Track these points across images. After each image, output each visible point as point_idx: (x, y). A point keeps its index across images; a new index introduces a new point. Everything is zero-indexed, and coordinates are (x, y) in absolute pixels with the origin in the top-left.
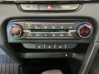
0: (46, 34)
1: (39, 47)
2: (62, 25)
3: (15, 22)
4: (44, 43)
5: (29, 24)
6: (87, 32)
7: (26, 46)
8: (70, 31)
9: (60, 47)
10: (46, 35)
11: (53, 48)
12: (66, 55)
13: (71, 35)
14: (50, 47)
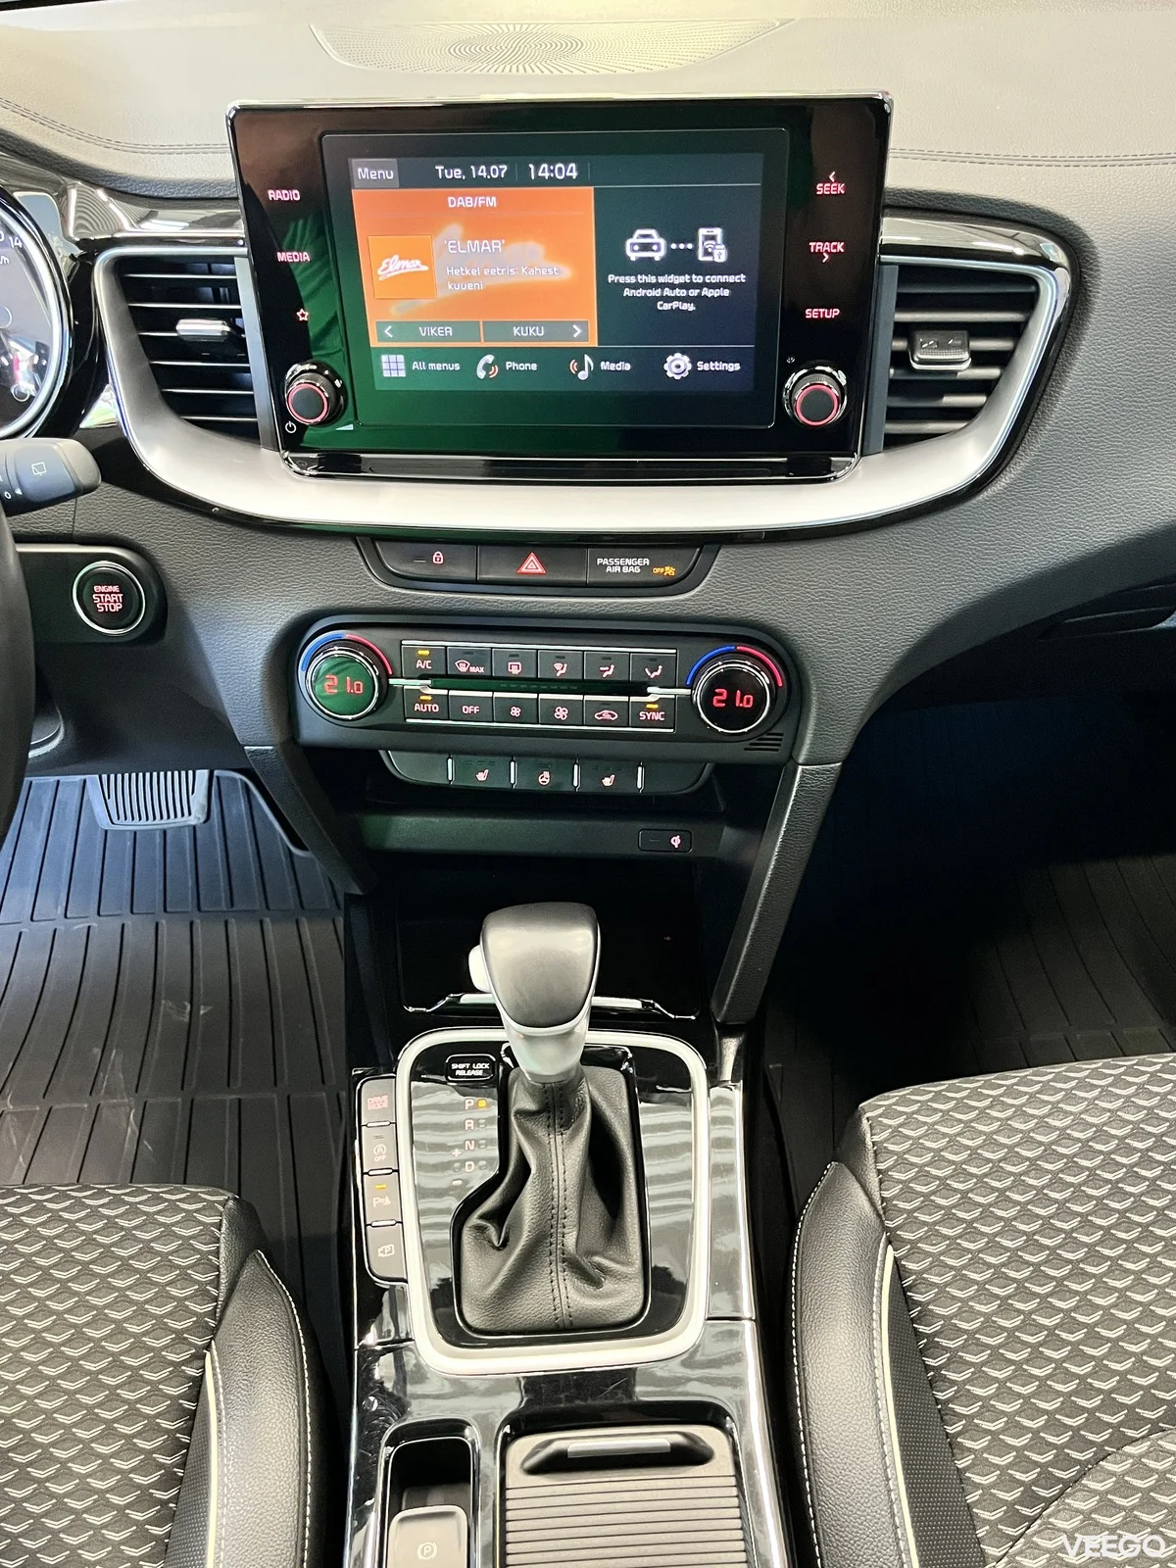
0: (517, 702)
1: (481, 777)
2: (607, 659)
3: (346, 634)
4: (511, 756)
5: (423, 646)
6: (745, 702)
7: (402, 765)
8: (655, 693)
9: (607, 782)
10: (515, 712)
11: (567, 788)
12: (676, 841)
13: (658, 716)
14: (545, 778)
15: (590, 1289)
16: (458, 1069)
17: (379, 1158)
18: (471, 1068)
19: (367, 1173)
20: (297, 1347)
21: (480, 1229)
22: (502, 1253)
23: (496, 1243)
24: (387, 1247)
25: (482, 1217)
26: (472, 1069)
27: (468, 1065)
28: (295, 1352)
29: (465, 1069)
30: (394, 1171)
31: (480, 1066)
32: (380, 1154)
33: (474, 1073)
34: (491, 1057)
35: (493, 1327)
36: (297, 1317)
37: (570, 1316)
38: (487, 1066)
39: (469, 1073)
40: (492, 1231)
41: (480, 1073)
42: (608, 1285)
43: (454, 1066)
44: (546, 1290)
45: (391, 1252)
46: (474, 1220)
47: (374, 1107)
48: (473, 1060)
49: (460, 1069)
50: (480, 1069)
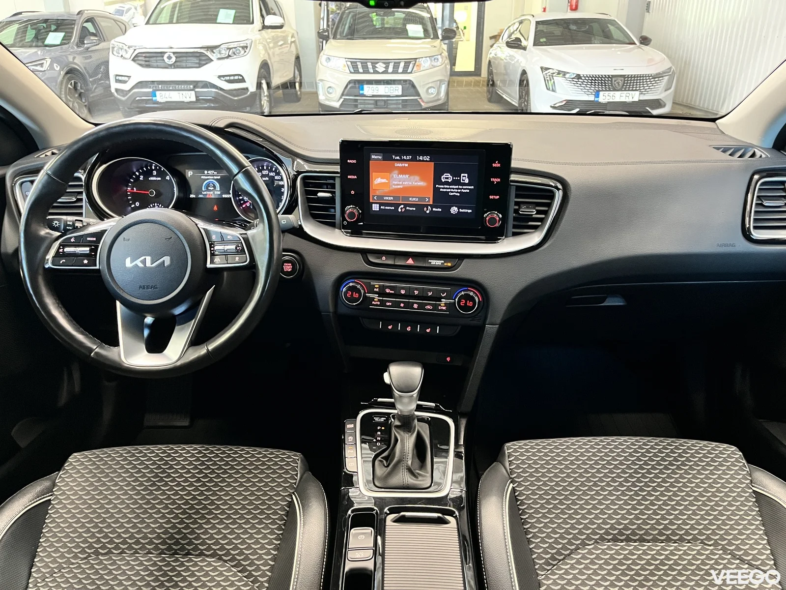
0: (403, 302)
2: (430, 290)
4: (399, 320)
5: (377, 284)
6: (470, 304)
7: (367, 324)
8: (444, 301)
9: (428, 330)
10: (402, 305)
12: (448, 359)
13: (444, 308)
14: (409, 329)
15: (414, 478)
19: (346, 444)
21: (381, 461)
22: (386, 468)
23: (386, 465)
25: (382, 458)
27: (379, 418)
30: (355, 444)
32: (351, 439)
34: (386, 416)
37: (408, 484)
38: (385, 418)
39: (379, 420)
40: (384, 462)
42: (420, 478)
43: (374, 418)
44: (400, 477)
46: (379, 458)
48: (381, 417)
49: (377, 419)
50: (382, 419)
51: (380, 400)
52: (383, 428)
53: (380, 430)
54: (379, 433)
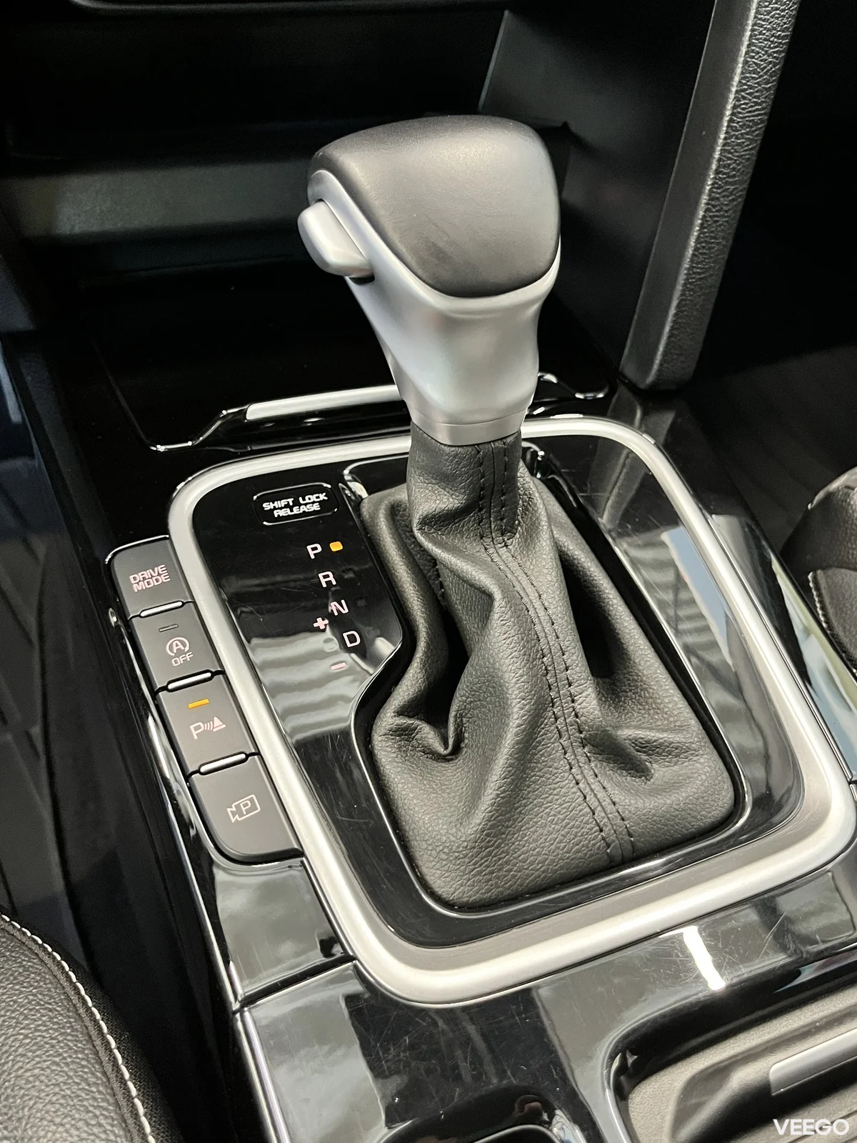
15: (637, 783)
16: (275, 508)
17: (180, 660)
18: (297, 503)
19: (165, 688)
20: (98, 1042)
21: (403, 733)
22: (459, 761)
23: (441, 750)
24: (244, 802)
25: (401, 712)
26: (300, 505)
27: (290, 501)
28: (97, 1053)
29: (287, 506)
30: (214, 674)
31: (313, 498)
32: (180, 652)
33: (303, 509)
34: (325, 485)
35: (495, 891)
36: (79, 985)
37: (630, 835)
38: (322, 497)
39: (296, 510)
40: (428, 734)
41: (316, 507)
42: (660, 771)
43: (267, 506)
44: (573, 801)
45: (254, 808)
46: (388, 718)
47: (143, 585)
48: (298, 495)
49: (280, 508)
50: (311, 503)
51: (256, 411)
52: (336, 547)
53: (326, 560)
54: (326, 578)
